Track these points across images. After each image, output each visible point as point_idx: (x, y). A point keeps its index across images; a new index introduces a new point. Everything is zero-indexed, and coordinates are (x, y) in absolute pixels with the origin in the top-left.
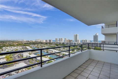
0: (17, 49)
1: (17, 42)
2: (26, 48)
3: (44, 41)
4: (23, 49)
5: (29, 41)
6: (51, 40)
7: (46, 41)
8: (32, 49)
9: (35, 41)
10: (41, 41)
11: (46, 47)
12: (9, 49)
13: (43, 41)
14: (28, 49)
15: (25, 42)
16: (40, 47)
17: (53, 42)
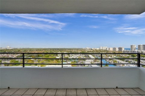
0: (80, 56)
1: (81, 50)
2: (89, 56)
3: (111, 49)
4: (85, 57)
5: (93, 49)
6: (122, 48)
7: (114, 49)
8: (95, 58)
9: (99, 49)
10: (106, 48)
11: (114, 57)
12: (74, 56)
13: (109, 49)
14: (90, 57)
15: (88, 50)
16: (104, 57)
17: (125, 50)
